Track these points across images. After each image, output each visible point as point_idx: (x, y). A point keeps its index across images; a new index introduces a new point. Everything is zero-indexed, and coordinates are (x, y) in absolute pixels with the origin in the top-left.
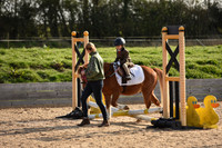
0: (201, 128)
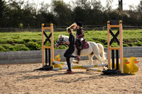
0: (130, 74)
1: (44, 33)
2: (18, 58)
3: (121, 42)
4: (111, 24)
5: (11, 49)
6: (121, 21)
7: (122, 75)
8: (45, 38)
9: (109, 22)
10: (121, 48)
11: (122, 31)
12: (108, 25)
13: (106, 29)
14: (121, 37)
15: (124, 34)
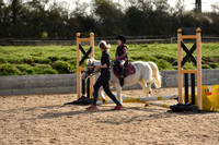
0: (212, 111)
1: (81, 48)
2: (39, 86)
3: (199, 61)
4: (183, 33)
5: (30, 72)
6: (199, 29)
7: (200, 112)
8: (81, 55)
9: (180, 30)
10: (199, 71)
11: (200, 45)
12: (179, 35)
13: (175, 41)
14: (199, 54)
15: (203, 50)
